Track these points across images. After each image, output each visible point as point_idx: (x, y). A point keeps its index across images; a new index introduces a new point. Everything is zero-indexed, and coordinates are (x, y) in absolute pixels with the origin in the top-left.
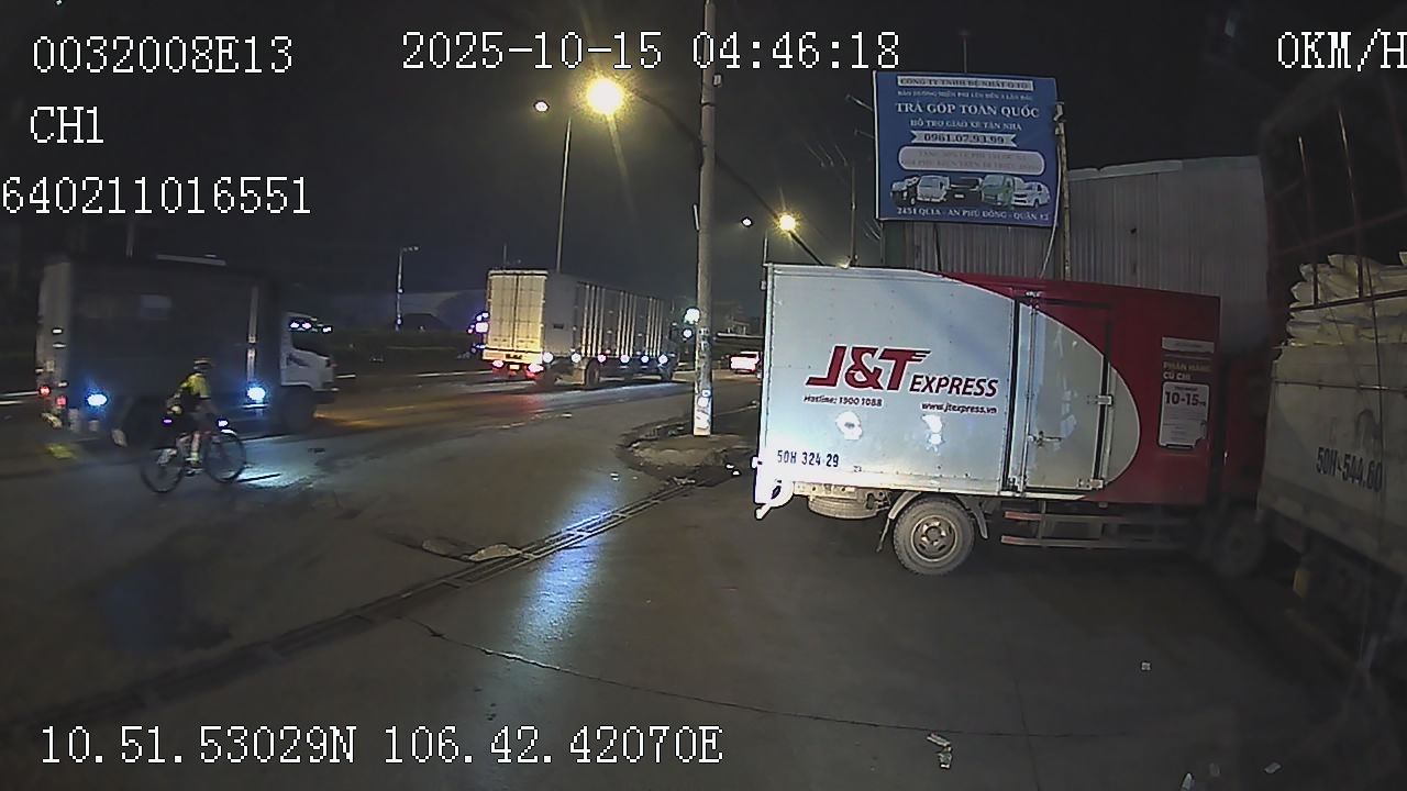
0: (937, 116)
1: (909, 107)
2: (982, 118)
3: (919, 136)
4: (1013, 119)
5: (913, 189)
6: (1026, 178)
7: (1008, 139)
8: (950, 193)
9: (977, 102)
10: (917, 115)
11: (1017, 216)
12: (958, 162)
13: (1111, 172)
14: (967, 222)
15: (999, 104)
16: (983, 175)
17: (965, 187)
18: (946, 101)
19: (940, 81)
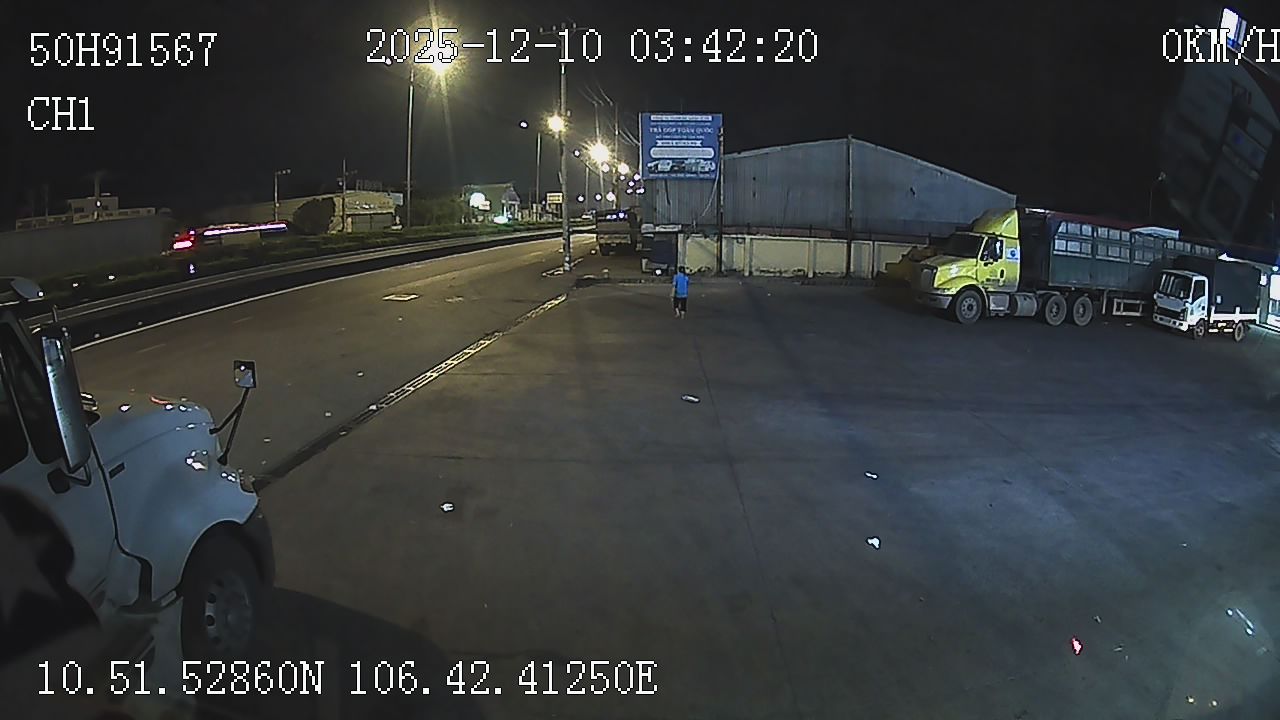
0: (668, 134)
1: (655, 130)
2: (687, 134)
3: (660, 143)
4: (702, 134)
5: (656, 166)
6: (705, 159)
7: (698, 143)
8: (672, 167)
9: (685, 126)
10: (659, 134)
11: (702, 176)
12: (676, 154)
13: (743, 154)
14: (681, 179)
15: (695, 127)
16: (687, 159)
17: (679, 165)
18: (673, 127)
19: (669, 118)
